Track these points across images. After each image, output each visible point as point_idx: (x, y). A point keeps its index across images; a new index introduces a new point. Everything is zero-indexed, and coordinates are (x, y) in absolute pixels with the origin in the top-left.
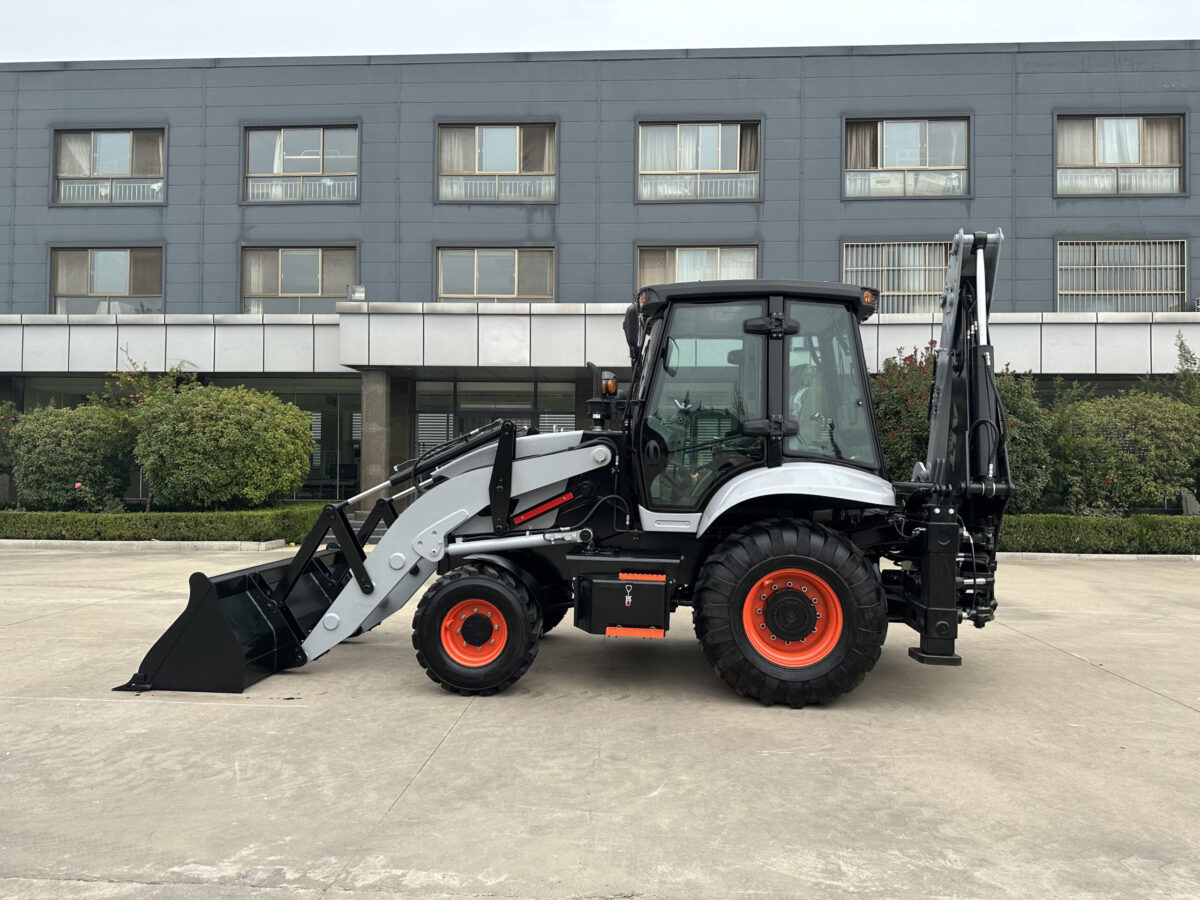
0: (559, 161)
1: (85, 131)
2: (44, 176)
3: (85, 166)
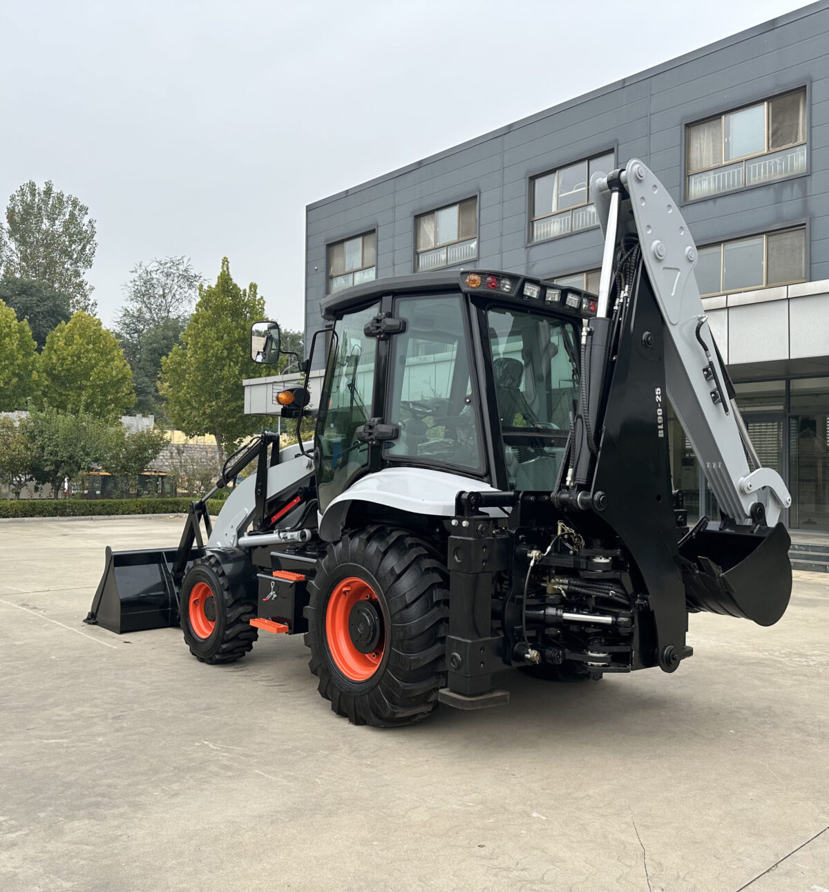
0: (811, 127)
1: (432, 212)
2: (409, 253)
3: (432, 239)
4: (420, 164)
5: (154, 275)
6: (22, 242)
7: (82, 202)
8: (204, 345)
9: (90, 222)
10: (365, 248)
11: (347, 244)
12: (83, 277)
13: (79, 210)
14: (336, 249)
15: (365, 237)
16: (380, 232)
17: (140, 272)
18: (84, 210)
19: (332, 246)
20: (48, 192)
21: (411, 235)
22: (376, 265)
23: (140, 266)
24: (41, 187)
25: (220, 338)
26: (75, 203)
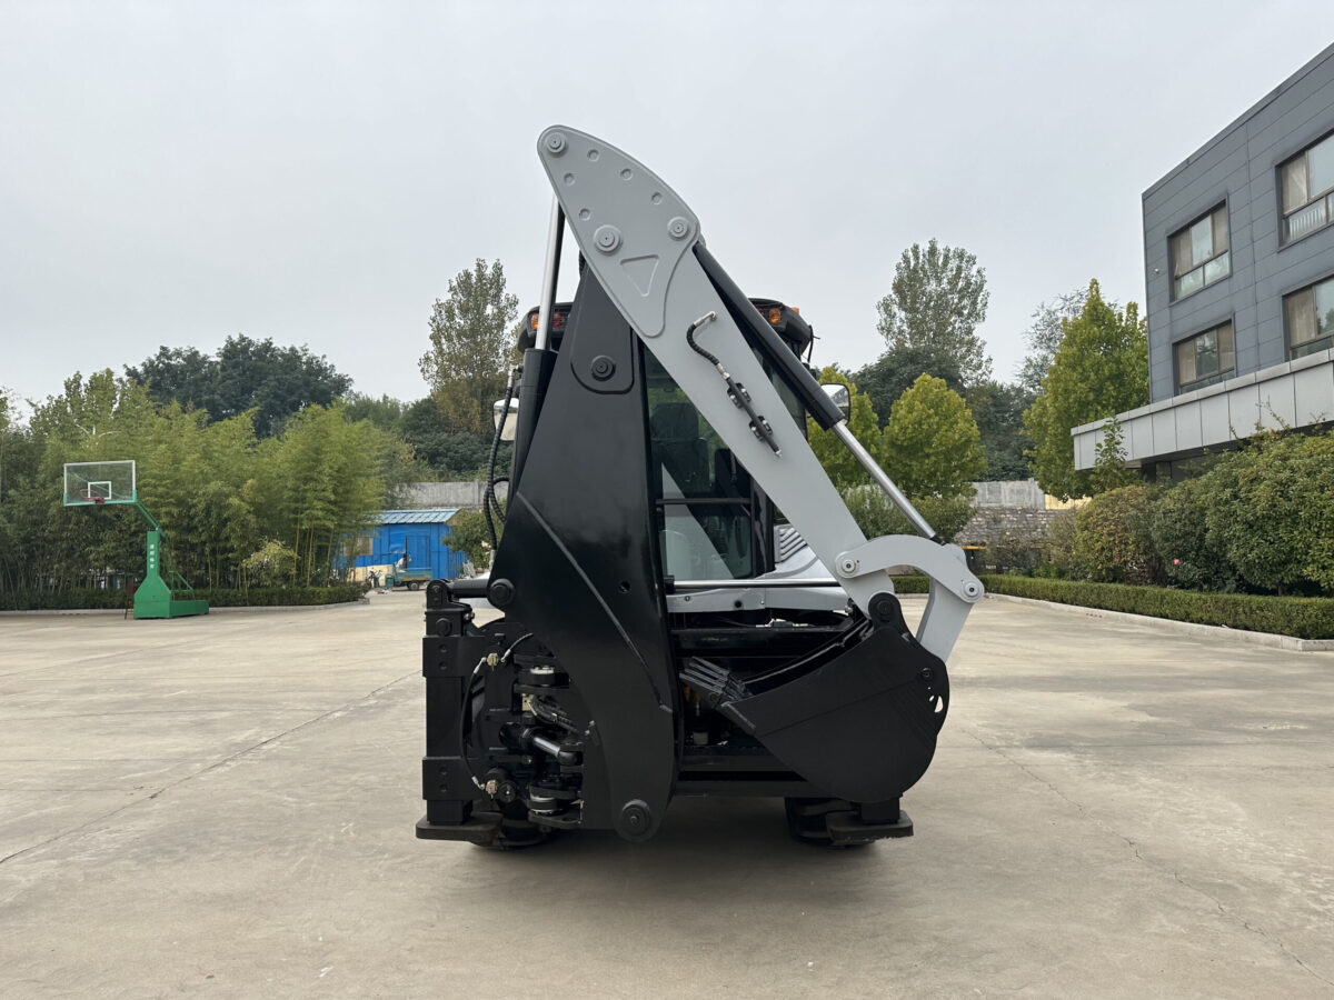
1: (1301, 153)
2: (1273, 219)
3: (1305, 191)
4: (1279, 92)
5: (1059, 314)
6: (911, 310)
7: (969, 252)
8: (1066, 390)
9: (978, 272)
10: (1216, 227)
11: (1194, 230)
12: (975, 333)
13: (967, 262)
14: (1183, 240)
15: (1216, 214)
16: (1233, 203)
17: (1042, 314)
18: (972, 260)
19: (1177, 236)
20: (933, 251)
21: (1273, 195)
22: (1229, 251)
23: (1043, 307)
24: (924, 247)
25: (1085, 379)
26: (961, 256)
